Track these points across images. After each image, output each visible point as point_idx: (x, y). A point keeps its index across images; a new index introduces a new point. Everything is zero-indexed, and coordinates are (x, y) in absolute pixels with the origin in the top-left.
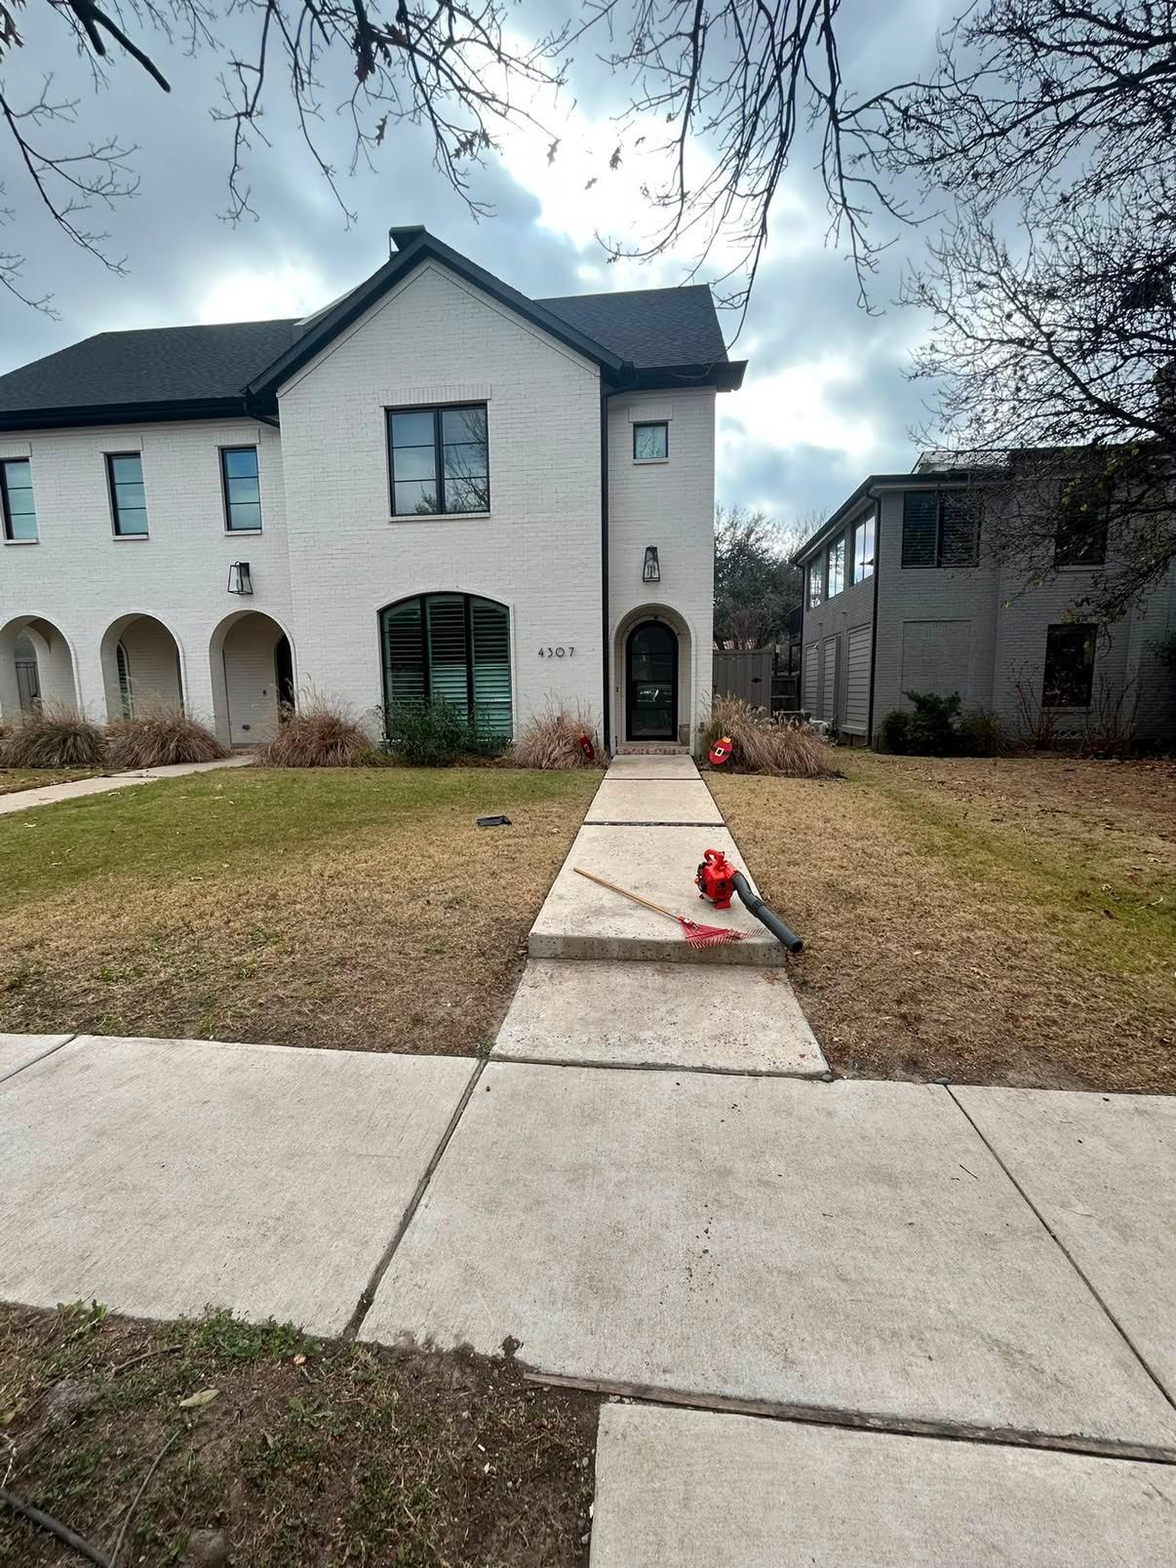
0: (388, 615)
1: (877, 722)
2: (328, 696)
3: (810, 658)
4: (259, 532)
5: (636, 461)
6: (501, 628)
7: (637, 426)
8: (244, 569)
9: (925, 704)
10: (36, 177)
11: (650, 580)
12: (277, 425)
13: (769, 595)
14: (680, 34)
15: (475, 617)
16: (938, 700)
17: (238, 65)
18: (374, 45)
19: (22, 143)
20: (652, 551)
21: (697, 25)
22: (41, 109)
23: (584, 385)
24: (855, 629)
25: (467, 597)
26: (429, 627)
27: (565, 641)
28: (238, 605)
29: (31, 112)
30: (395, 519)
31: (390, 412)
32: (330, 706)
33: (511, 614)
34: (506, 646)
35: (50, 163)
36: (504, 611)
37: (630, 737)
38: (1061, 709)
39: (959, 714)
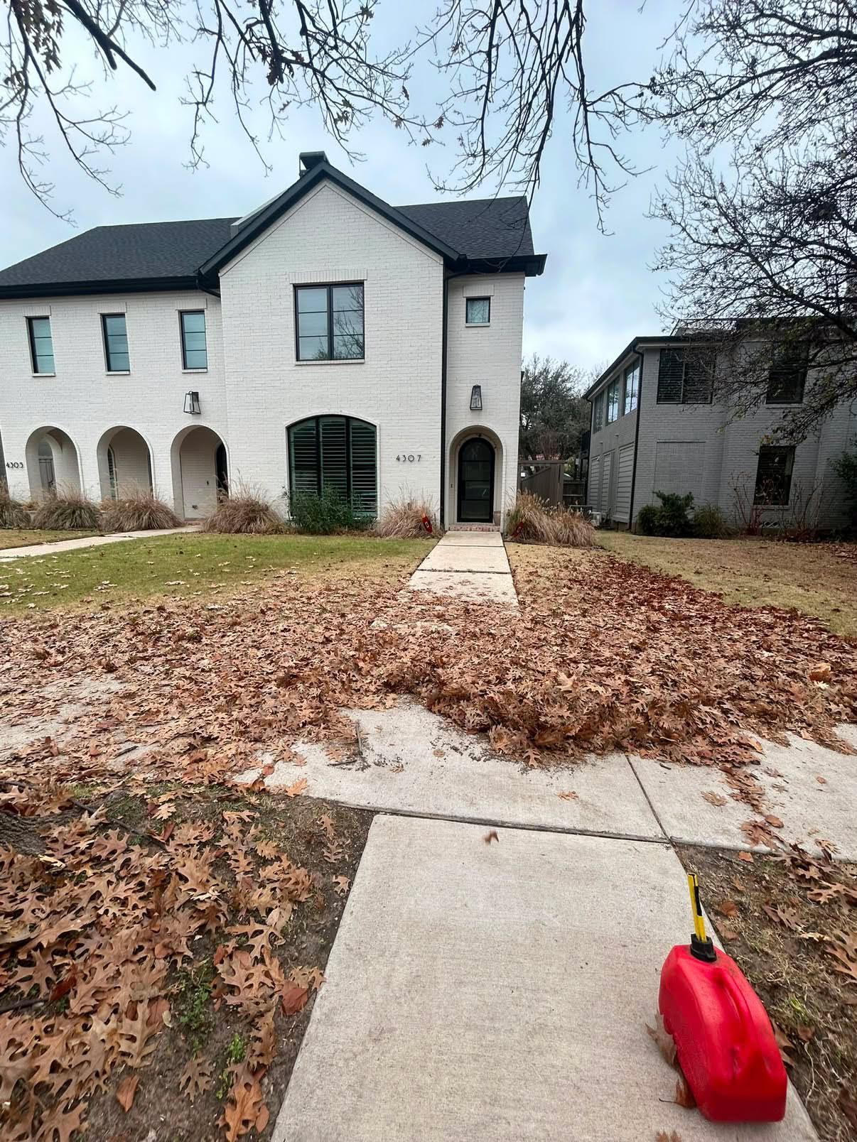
0: (295, 430)
1: (635, 513)
2: (251, 485)
3: (594, 467)
4: (205, 370)
5: (468, 325)
6: (371, 441)
7: (469, 300)
8: (195, 396)
9: (668, 501)
10: (64, 133)
11: (476, 408)
12: (219, 296)
13: (569, 422)
14: (480, 51)
15: (353, 433)
16: (678, 498)
17: (198, 73)
18: (283, 65)
19: (56, 111)
20: (477, 389)
21: (491, 46)
22: (69, 89)
23: (432, 270)
24: (624, 447)
25: (348, 418)
26: (321, 439)
27: (415, 451)
28: (190, 421)
29: (62, 91)
30: (299, 363)
31: (296, 287)
32: (253, 493)
33: (378, 431)
34: (374, 453)
35: (74, 124)
36: (373, 429)
37: (460, 519)
38: (766, 507)
39: (692, 508)
